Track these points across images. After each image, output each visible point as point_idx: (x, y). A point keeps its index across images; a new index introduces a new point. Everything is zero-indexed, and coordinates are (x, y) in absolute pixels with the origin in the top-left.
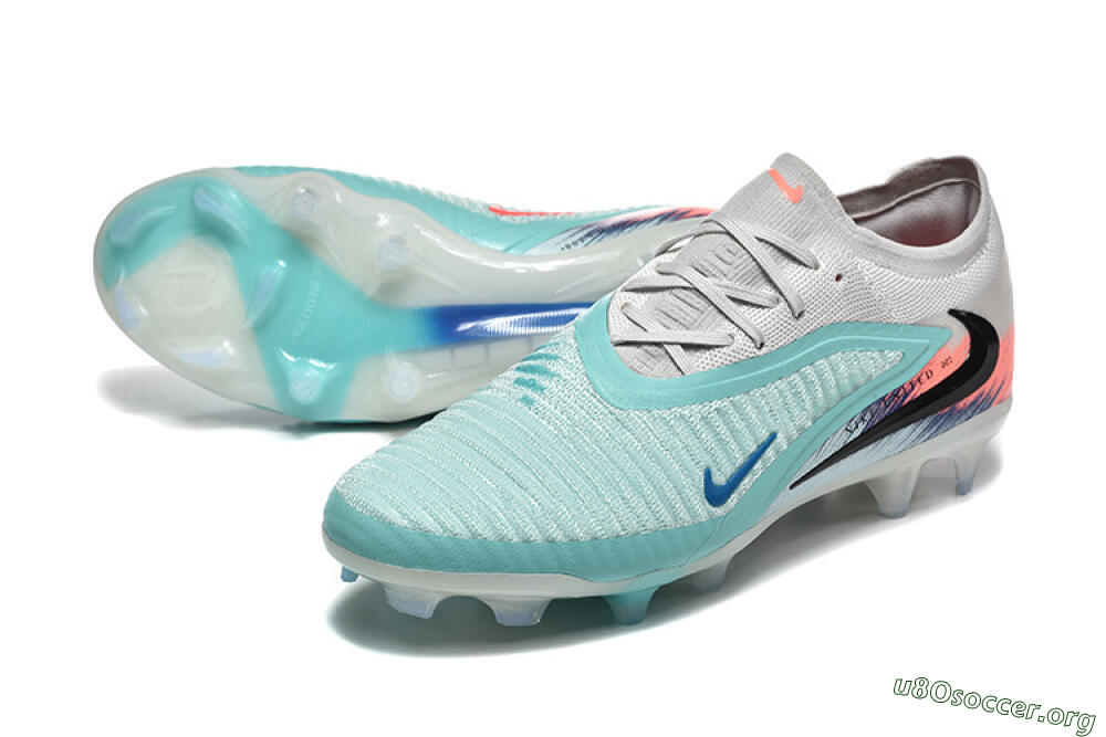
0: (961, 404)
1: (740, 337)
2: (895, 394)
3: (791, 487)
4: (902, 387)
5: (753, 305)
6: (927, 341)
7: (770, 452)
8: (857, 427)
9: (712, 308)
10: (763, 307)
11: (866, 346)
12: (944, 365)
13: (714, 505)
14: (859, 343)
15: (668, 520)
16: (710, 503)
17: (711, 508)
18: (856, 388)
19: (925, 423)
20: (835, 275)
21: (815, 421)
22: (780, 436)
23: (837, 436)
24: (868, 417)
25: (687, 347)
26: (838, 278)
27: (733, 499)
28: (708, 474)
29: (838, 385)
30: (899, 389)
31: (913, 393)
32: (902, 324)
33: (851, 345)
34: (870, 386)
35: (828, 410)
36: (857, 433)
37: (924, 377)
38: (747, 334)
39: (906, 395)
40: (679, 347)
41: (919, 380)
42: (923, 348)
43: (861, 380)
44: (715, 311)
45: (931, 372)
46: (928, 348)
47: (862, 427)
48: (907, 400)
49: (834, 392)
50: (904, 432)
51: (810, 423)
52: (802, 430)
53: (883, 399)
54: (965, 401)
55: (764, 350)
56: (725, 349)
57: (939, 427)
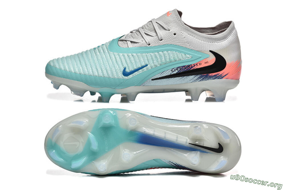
0: (210, 74)
1: (144, 41)
2: (189, 66)
3: (152, 80)
4: (191, 65)
5: (150, 36)
6: (201, 56)
7: (145, 68)
8: (175, 71)
9: (141, 35)
10: (152, 36)
11: (181, 52)
12: (206, 63)
13: (125, 76)
14: (178, 51)
15: (111, 76)
16: (123, 75)
17: (123, 76)
18: (175, 61)
19: (198, 76)
20: (174, 33)
21: (161, 65)
22: (149, 66)
23: (168, 71)
24: (179, 69)
25: (131, 42)
26: (175, 34)
27: (131, 76)
28: (125, 69)
29: (170, 59)
30: (190, 65)
31: (194, 67)
32: (193, 50)
33: (176, 51)
34: (180, 62)
35: (166, 64)
36: (175, 73)
37: (198, 64)
38: (146, 41)
39: (192, 67)
40: (130, 42)
41: (197, 64)
42: (199, 57)
43: (177, 59)
44: (141, 36)
45: (201, 64)
46: (201, 57)
47: (176, 71)
48: (192, 69)
49: (168, 60)
50: (191, 77)
51: (159, 66)
52: (156, 66)
53: (184, 66)
54: (212, 74)
55: (150, 46)
56: (140, 44)
57: (203, 79)
